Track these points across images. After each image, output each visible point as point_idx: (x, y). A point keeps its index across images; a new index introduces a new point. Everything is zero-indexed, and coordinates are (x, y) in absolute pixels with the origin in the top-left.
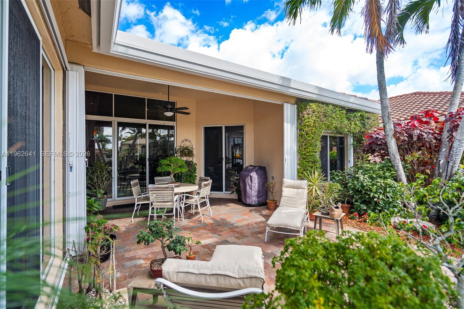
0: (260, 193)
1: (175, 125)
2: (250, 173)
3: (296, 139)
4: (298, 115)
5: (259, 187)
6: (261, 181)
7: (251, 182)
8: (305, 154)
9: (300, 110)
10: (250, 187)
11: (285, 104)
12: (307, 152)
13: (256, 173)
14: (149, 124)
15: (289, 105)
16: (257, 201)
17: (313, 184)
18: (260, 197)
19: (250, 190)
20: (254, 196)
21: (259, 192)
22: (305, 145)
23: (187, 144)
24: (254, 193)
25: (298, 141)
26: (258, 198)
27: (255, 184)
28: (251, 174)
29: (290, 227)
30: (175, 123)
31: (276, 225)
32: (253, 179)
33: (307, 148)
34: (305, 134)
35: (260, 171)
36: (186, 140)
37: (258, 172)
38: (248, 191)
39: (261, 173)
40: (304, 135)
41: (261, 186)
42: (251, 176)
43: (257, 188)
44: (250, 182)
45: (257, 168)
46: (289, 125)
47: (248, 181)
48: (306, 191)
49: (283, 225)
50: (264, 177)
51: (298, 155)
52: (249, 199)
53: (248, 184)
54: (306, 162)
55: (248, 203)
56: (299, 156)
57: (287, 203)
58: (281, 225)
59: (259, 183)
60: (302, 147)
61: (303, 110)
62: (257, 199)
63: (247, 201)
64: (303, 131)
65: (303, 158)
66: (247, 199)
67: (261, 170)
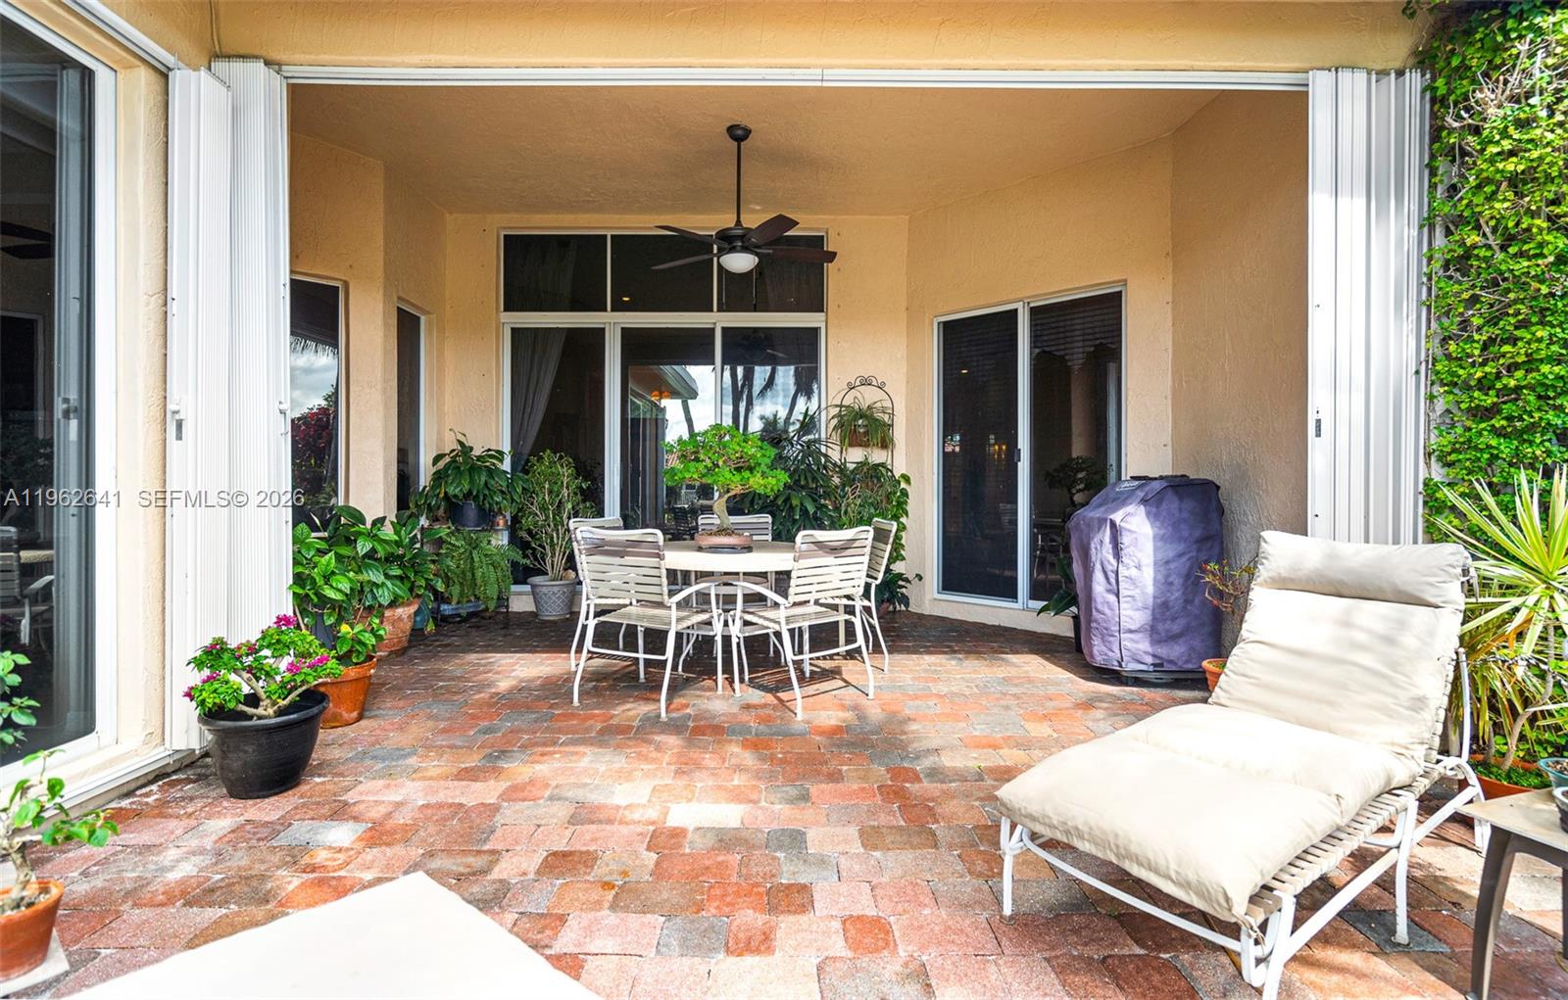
0: (1174, 619)
1: (823, 326)
2: (1115, 510)
3: (1413, 293)
4: (1436, 132)
5: (1164, 584)
6: (1180, 555)
7: (1117, 555)
8: (1484, 386)
9: (1450, 92)
10: (1113, 581)
11: (1320, 85)
12: (1516, 366)
13: (1148, 514)
14: (723, 329)
15: (1355, 83)
16: (1149, 660)
17: (1526, 575)
18: (1172, 638)
19: (1112, 598)
20: (1131, 631)
21: (1161, 610)
22: (1493, 321)
23: (868, 397)
24: (1130, 613)
25: (1435, 306)
26: (1154, 642)
27: (1138, 567)
28: (1117, 517)
29: (1150, 868)
30: (821, 316)
31: (1053, 827)
32: (1126, 540)
33: (1514, 341)
34: (1494, 241)
35: (1172, 503)
36: (866, 382)
37: (1164, 506)
38: (1099, 600)
39: (1180, 510)
40: (1483, 253)
41: (1178, 581)
42: (1113, 524)
43: (1150, 589)
44: (1111, 558)
45: (1157, 486)
46: (1354, 207)
47: (1101, 549)
48: (1446, 629)
49: (1093, 841)
50: (1197, 533)
51: (1431, 398)
52: (1103, 641)
53: (1098, 566)
54: (1498, 433)
55: (1099, 660)
56: (1440, 405)
57: (1267, 687)
58: (1081, 837)
59: (1162, 564)
60: (1470, 340)
61: (1474, 81)
62: (1150, 650)
63: (1095, 650)
64: (1478, 227)
65: (1469, 409)
66: (1096, 641)
67: (1181, 499)
